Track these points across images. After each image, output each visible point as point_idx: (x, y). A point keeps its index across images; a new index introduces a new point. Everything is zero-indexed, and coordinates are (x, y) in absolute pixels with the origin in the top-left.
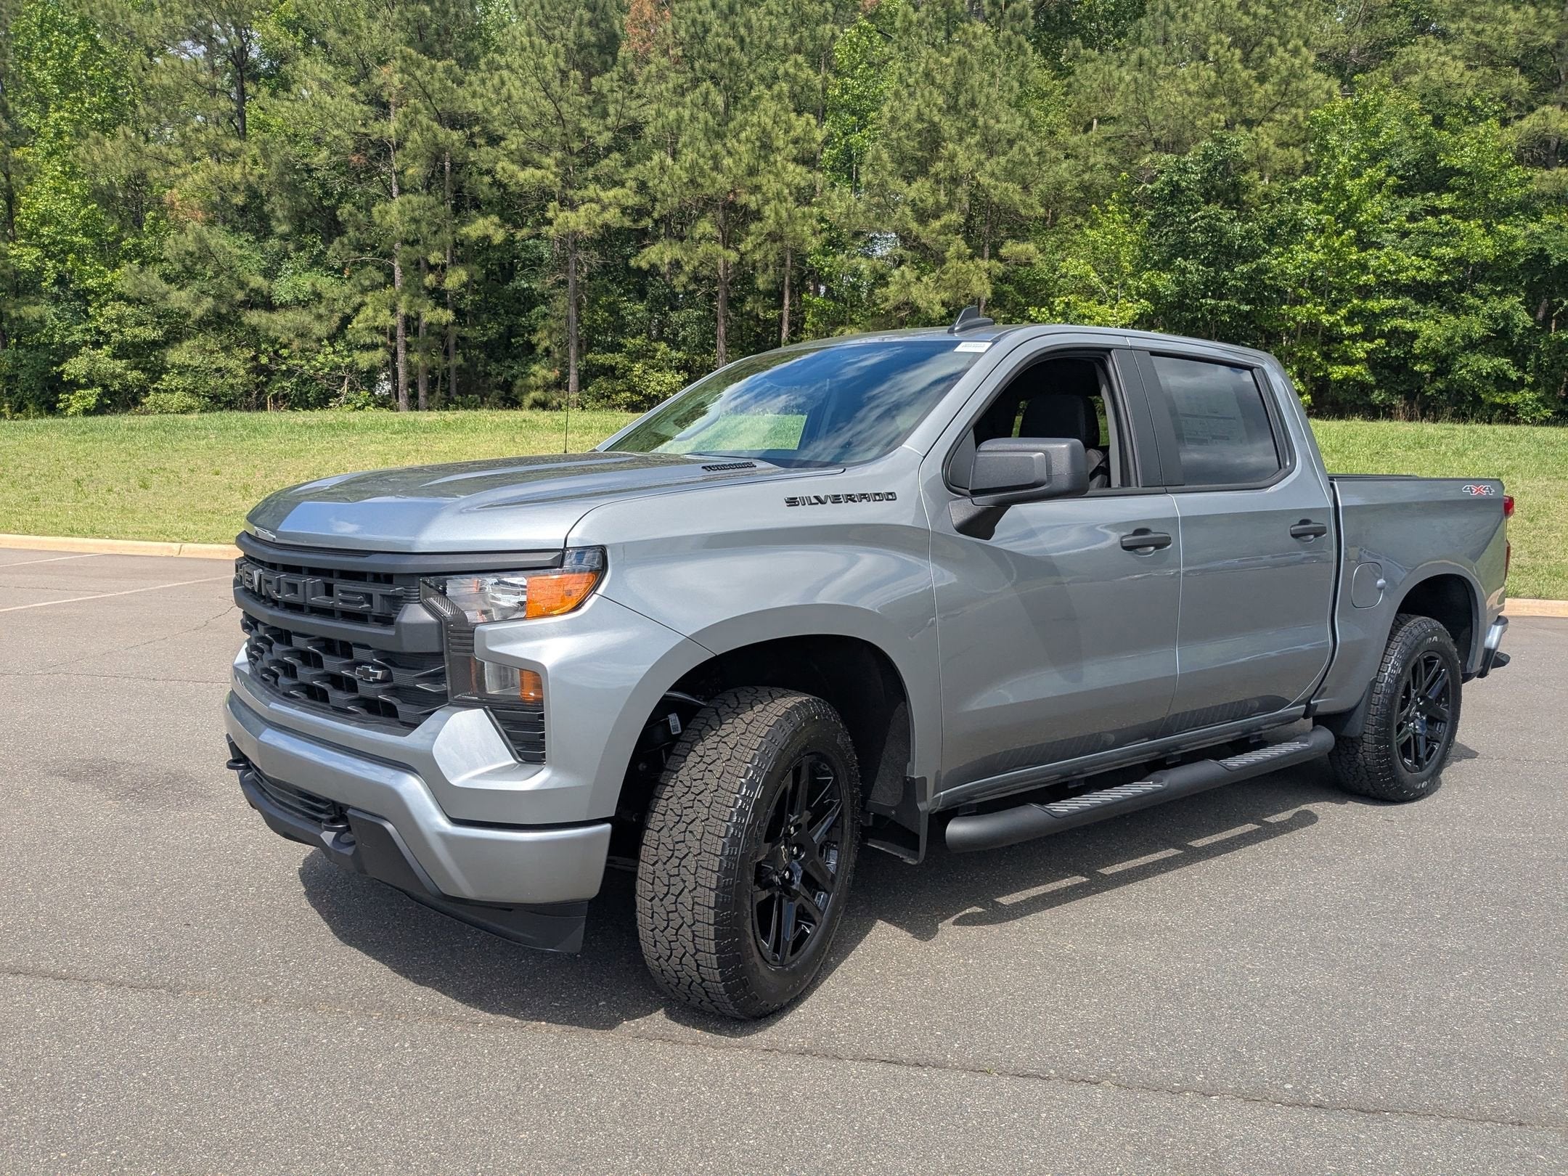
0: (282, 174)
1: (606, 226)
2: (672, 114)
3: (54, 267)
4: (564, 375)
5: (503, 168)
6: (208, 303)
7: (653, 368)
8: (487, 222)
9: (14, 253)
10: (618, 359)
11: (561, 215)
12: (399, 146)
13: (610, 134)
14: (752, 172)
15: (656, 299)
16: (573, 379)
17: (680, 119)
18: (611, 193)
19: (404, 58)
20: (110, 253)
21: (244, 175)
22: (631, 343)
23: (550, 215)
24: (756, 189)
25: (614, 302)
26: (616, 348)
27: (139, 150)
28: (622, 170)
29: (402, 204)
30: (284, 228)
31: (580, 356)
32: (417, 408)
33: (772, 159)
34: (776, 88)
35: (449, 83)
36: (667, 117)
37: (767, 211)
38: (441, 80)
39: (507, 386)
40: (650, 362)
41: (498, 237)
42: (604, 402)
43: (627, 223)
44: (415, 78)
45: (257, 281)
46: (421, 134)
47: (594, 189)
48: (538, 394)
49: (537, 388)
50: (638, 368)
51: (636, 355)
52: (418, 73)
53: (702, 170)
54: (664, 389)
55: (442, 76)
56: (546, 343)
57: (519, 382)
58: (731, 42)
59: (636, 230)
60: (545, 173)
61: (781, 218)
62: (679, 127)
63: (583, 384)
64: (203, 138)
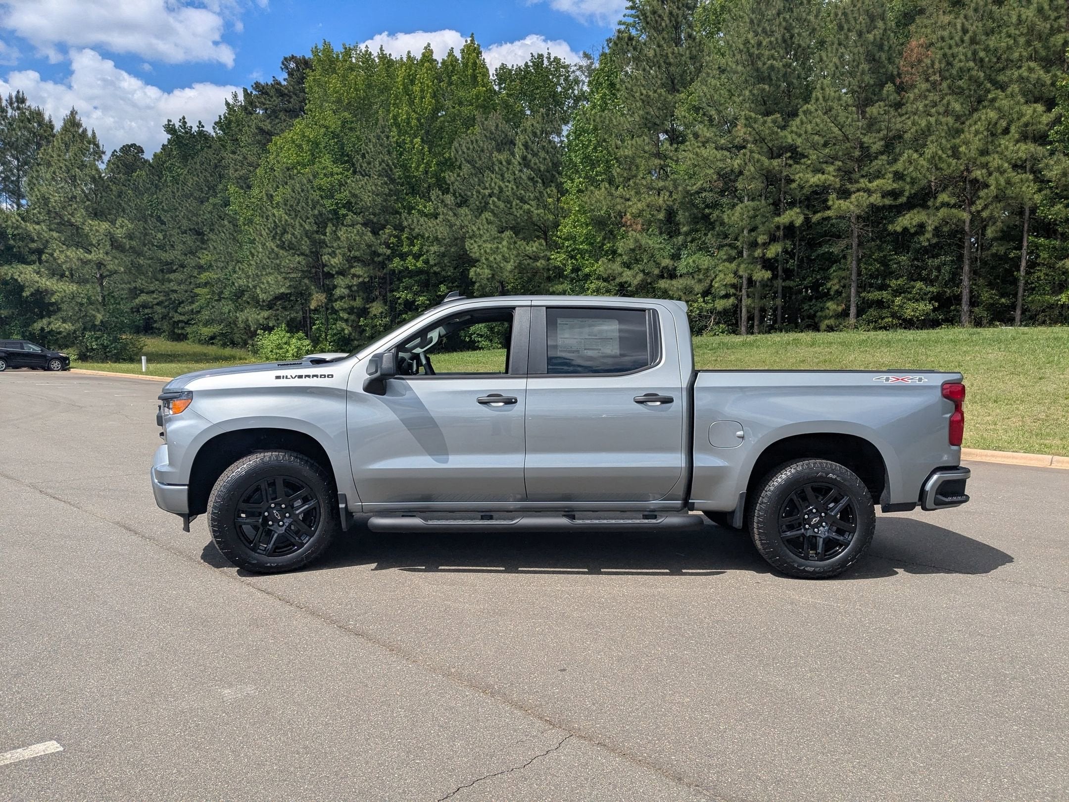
0: (684, 197)
1: (872, 206)
2: (923, 123)
3: (572, 263)
4: (848, 308)
5: (800, 178)
6: (640, 276)
7: (909, 300)
8: (792, 213)
9: (553, 257)
10: (885, 295)
11: (838, 202)
12: (741, 173)
13: (882, 143)
14: (984, 152)
15: (917, 251)
16: (853, 311)
17: (929, 125)
18: (875, 184)
19: (746, 119)
20: (597, 252)
21: (664, 201)
22: (894, 283)
23: (830, 203)
24: (985, 166)
25: (885, 256)
26: (883, 287)
27: (612, 195)
28: (888, 167)
29: (742, 209)
30: (685, 229)
31: (858, 293)
32: (752, 333)
33: (997, 143)
34: (1009, 90)
35: (776, 129)
36: (920, 125)
37: (992, 181)
38: (769, 128)
39: (812, 317)
40: (909, 296)
41: (799, 221)
42: (872, 326)
43: (888, 201)
44: (754, 129)
45: (666, 262)
46: (754, 166)
47: (864, 183)
48: (831, 322)
49: (830, 318)
50: (898, 300)
51: (897, 292)
52: (756, 126)
53: (940, 158)
54: (917, 314)
55: (771, 125)
56: (837, 287)
57: (819, 314)
58: (971, 64)
59: (896, 206)
60: (830, 176)
61: (1000, 185)
62: (929, 130)
63: (859, 314)
64: (645, 183)
